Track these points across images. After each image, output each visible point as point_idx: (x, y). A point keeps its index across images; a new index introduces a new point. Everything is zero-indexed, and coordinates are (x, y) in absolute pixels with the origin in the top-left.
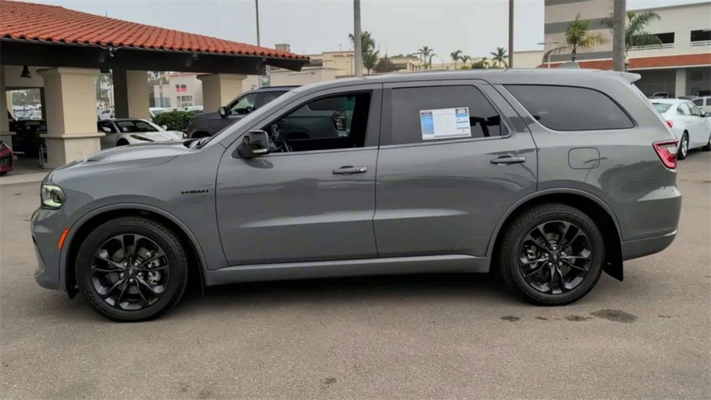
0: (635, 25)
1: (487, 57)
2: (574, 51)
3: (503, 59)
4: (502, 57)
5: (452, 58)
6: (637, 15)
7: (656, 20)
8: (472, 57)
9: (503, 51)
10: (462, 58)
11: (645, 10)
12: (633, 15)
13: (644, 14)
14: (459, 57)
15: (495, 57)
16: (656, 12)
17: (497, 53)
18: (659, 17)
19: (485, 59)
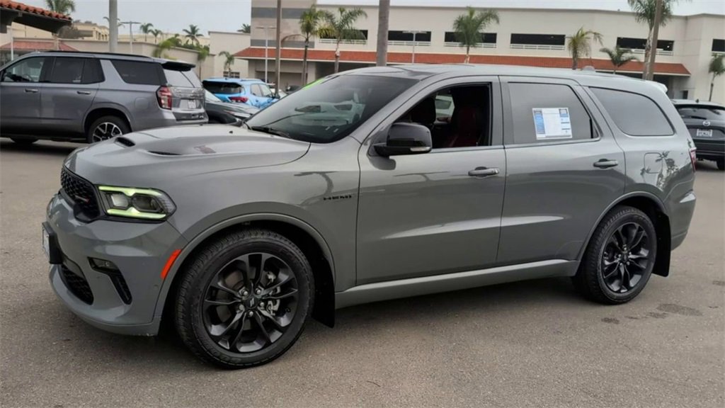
0: (346, 20)
1: (180, 34)
2: (307, 40)
3: (196, 37)
4: (195, 36)
5: (142, 31)
6: (348, 11)
7: (364, 17)
8: (164, 31)
9: (196, 29)
10: (153, 32)
11: (354, 6)
12: (344, 10)
13: (353, 9)
14: (150, 31)
15: (187, 34)
16: (364, 10)
17: (190, 30)
18: (366, 15)
19: (177, 35)
